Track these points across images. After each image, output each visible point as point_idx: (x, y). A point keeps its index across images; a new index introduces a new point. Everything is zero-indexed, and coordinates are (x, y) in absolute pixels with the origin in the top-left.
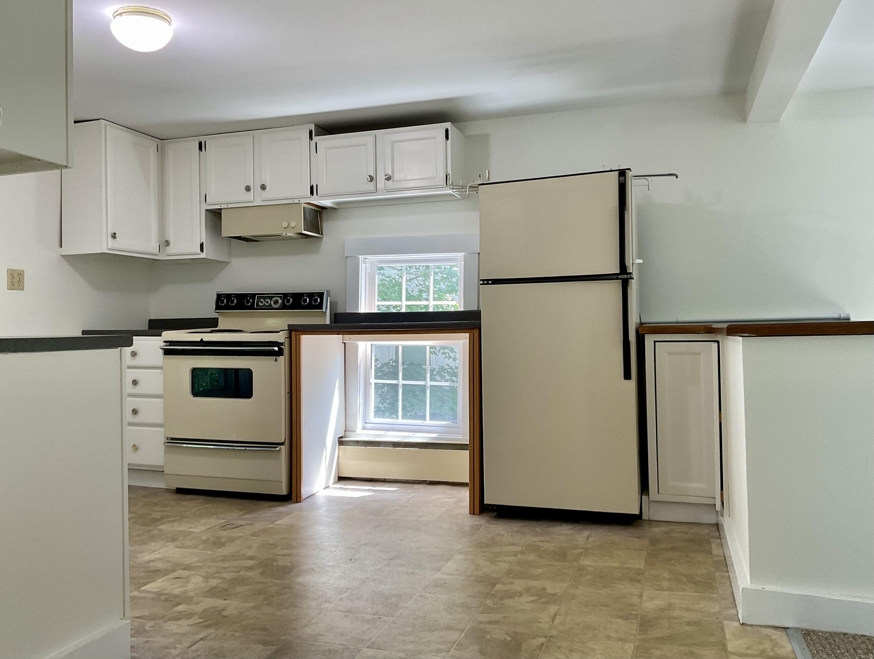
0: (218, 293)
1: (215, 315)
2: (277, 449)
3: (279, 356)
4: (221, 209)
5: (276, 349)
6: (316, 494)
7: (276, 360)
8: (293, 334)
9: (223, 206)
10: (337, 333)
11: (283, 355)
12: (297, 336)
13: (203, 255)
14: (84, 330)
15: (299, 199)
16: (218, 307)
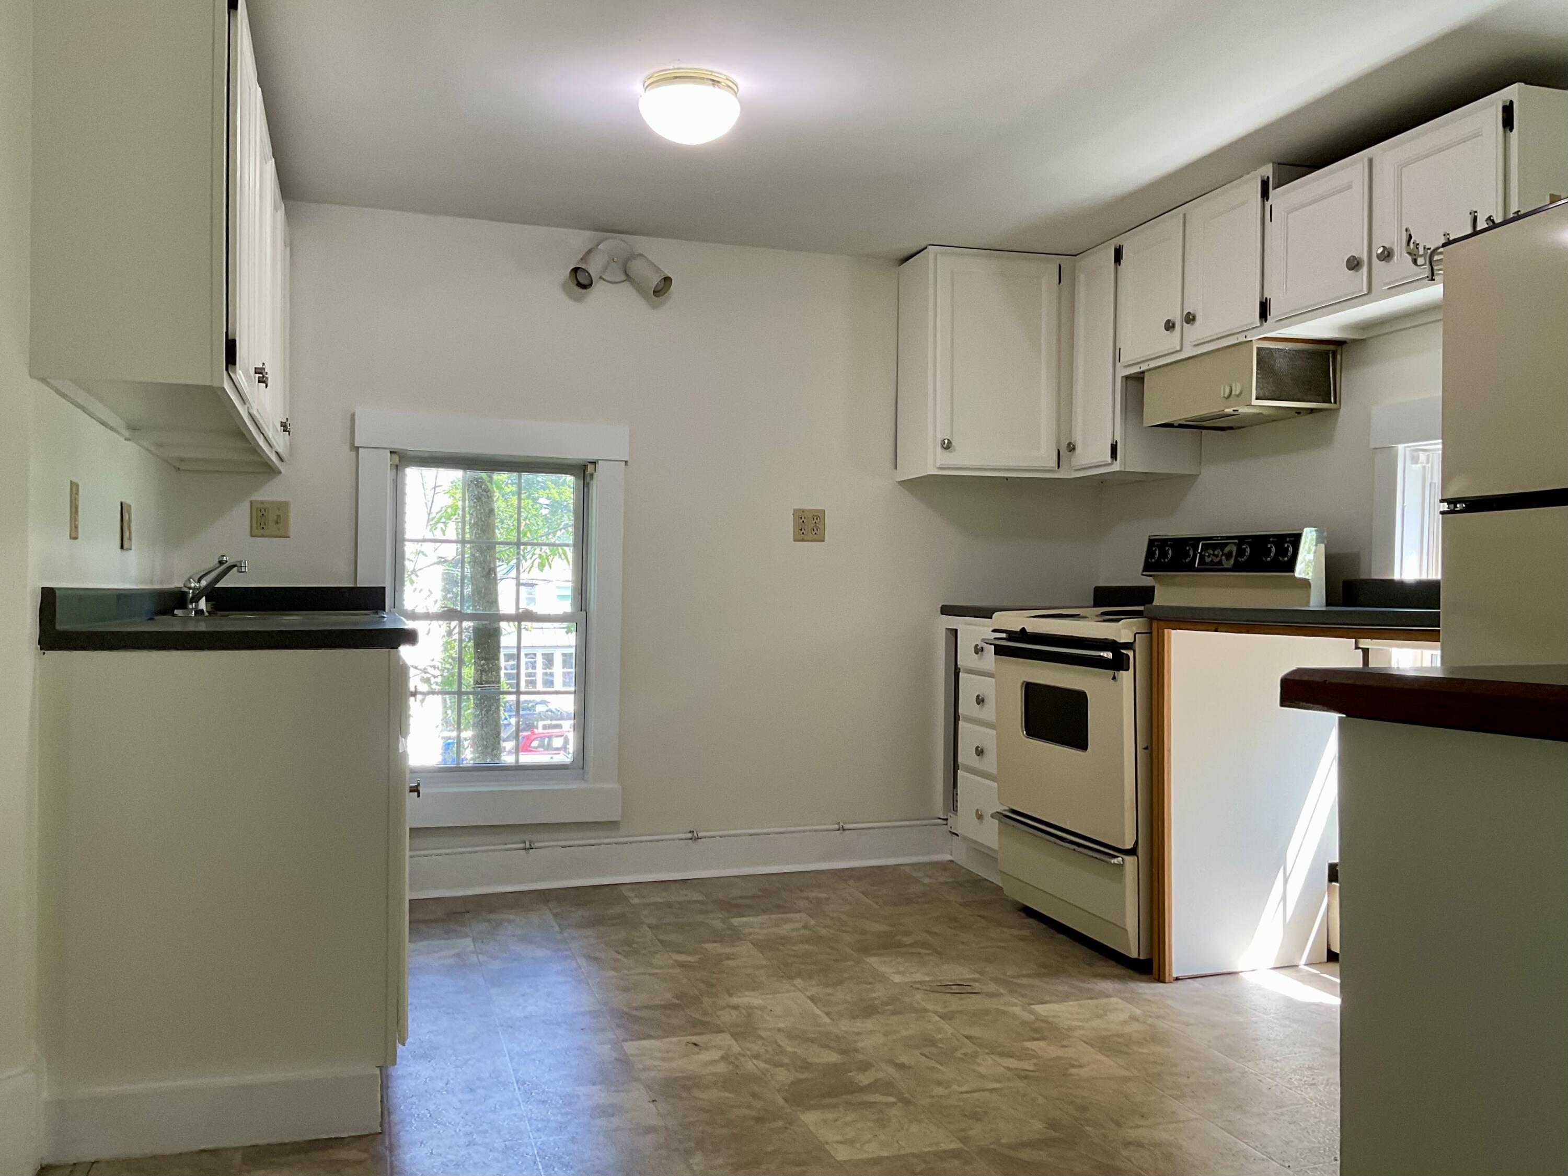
0: (1151, 538)
1: (1148, 581)
2: (1115, 861)
3: (1119, 671)
4: (1143, 372)
5: (1108, 655)
6: (1241, 974)
7: (1114, 678)
8: (1155, 624)
9: (1144, 367)
10: (1214, 628)
11: (1128, 669)
12: (1160, 630)
13: (1116, 467)
14: (944, 604)
15: (1245, 333)
16: (1149, 567)
